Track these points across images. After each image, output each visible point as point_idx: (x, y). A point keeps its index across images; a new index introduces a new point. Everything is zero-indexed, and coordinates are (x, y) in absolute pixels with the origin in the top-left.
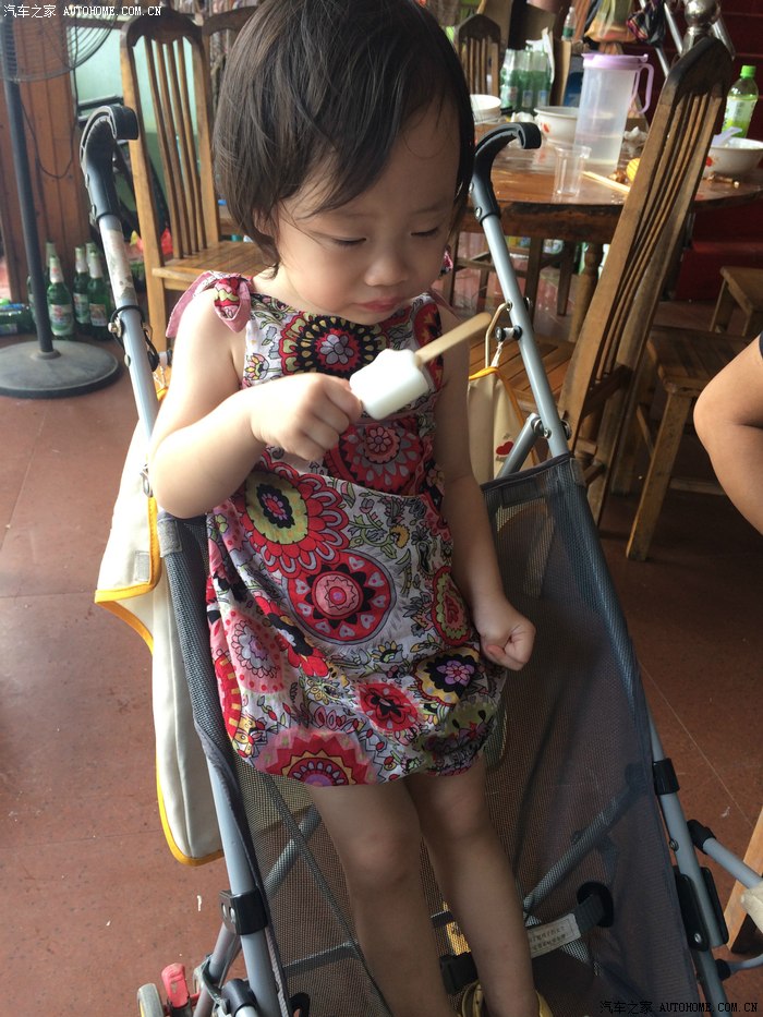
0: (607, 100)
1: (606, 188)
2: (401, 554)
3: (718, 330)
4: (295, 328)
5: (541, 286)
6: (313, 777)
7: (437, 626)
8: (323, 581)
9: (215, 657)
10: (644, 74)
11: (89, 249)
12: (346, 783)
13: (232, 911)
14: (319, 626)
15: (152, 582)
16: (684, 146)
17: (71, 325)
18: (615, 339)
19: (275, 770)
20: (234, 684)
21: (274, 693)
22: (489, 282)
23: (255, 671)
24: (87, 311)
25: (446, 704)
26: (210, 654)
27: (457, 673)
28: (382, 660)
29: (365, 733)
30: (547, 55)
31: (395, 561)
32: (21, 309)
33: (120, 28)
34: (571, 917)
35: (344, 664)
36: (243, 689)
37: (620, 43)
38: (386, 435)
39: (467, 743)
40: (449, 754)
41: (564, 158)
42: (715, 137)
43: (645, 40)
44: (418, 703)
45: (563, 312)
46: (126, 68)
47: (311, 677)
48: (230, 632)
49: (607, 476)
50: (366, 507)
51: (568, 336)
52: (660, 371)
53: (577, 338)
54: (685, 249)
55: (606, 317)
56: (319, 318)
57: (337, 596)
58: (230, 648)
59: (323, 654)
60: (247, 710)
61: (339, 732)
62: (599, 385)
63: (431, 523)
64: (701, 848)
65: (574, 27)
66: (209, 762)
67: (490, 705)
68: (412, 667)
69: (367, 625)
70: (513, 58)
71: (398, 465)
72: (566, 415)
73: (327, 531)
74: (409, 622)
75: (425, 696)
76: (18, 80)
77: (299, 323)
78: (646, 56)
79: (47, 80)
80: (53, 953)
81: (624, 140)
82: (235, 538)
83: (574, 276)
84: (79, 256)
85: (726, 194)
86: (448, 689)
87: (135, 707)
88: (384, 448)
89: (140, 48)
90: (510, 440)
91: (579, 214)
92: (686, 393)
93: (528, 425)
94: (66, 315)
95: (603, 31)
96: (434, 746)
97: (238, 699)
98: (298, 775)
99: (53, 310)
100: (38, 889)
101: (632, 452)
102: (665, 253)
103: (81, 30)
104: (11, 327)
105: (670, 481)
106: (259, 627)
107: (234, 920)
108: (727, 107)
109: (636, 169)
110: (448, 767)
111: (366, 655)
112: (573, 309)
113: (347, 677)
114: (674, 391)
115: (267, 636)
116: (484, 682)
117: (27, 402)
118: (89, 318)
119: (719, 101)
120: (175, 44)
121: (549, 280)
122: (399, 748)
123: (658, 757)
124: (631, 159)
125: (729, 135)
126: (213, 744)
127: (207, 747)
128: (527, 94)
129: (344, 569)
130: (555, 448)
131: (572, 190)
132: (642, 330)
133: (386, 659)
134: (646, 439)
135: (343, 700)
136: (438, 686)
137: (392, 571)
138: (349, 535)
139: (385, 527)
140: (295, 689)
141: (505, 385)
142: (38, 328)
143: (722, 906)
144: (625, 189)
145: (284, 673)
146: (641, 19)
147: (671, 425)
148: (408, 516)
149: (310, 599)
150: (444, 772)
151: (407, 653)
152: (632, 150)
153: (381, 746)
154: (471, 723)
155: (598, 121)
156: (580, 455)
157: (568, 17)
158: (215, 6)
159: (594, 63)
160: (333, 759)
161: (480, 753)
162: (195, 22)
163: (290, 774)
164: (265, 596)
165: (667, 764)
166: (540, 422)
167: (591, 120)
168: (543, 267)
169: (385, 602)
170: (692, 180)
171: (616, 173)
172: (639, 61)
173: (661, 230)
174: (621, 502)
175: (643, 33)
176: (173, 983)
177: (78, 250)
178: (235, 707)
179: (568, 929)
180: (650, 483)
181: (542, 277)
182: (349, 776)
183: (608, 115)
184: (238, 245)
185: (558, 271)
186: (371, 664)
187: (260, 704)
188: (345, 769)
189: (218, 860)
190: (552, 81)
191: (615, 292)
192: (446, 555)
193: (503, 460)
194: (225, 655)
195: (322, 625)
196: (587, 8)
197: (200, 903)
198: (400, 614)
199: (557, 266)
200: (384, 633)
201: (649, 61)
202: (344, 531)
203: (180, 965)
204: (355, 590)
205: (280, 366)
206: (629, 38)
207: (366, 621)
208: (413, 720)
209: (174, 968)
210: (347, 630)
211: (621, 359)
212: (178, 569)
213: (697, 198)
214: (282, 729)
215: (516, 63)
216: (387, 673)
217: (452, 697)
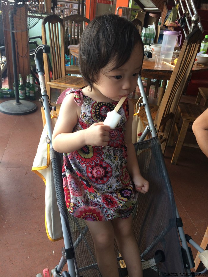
0: (169, 42)
1: (169, 66)
2: (116, 163)
3: (197, 104)
5: (150, 90)
6: (88, 219)
8: (96, 168)
9: (64, 187)
10: (179, 36)
11: (30, 76)
12: (97, 221)
13: (65, 253)
14: (93, 180)
15: (47, 166)
17: (25, 96)
19: (79, 217)
20: (69, 194)
21: (80, 197)
23: (75, 191)
24: (29, 92)
25: (124, 201)
27: (127, 193)
29: (102, 208)
30: (154, 29)
31: (114, 164)
32: (11, 91)
33: (42, 18)
34: (153, 259)
35: (99, 190)
36: (72, 196)
37: (173, 27)
38: (115, 133)
39: (128, 211)
40: (123, 214)
41: (158, 58)
42: (198, 53)
43: (180, 26)
45: (156, 97)
46: (43, 30)
47: (90, 193)
48: (68, 180)
49: (166, 142)
50: (108, 150)
51: (157, 104)
52: (181, 114)
53: (160, 105)
54: (189, 81)
56: (100, 103)
57: (99, 173)
58: (69, 185)
59: (93, 187)
60: (72, 201)
61: (96, 207)
62: (165, 117)
63: (124, 155)
64: (188, 242)
65: (161, 22)
66: (60, 213)
68: (115, 191)
69: (105, 180)
70: (145, 30)
71: (117, 141)
72: (156, 125)
73: (98, 156)
75: (119, 199)
76: (14, 32)
78: (180, 32)
79: (21, 32)
80: (13, 264)
81: (174, 53)
82: (71, 156)
83: (159, 88)
84: (27, 78)
85: (200, 69)
86: (125, 197)
87: (38, 199)
88: (114, 136)
89: (47, 25)
90: (141, 132)
91: (161, 73)
92: (188, 121)
93: (146, 129)
94: (23, 93)
95: (169, 24)
96: (120, 212)
97: (70, 198)
98: (85, 218)
99: (20, 92)
100: (10, 247)
101: (173, 136)
102: (183, 84)
103: (31, 18)
104: (8, 96)
105: (183, 143)
106: (76, 179)
107: (65, 255)
108: (201, 46)
109: (177, 61)
110: (123, 217)
112: (158, 96)
113: (99, 193)
114: (185, 120)
115: (78, 181)
117: (12, 116)
118: (29, 94)
119: (199, 45)
120: (56, 24)
121: (152, 89)
122: (112, 212)
123: (178, 217)
124: (176, 58)
125: (201, 53)
126: (62, 209)
127: (60, 209)
128: (148, 39)
129: (101, 166)
130: (153, 135)
131: (159, 66)
132: (177, 103)
133: (109, 189)
134: (177, 132)
135: (98, 199)
136: (122, 197)
137: (113, 167)
138: (103, 157)
139: (113, 155)
140: (85, 196)
141: (140, 117)
142: (16, 96)
143: (194, 259)
144: (174, 66)
145: (82, 191)
146: (179, 21)
147: (184, 129)
148: (118, 153)
149: (92, 172)
150: (122, 218)
151: (115, 188)
152: (175, 56)
153: (106, 212)
154: (130, 206)
155: (167, 48)
156: (159, 136)
157: (160, 20)
158: (66, 13)
159: (166, 33)
160: (94, 214)
162: (61, 17)
163: (83, 218)
165: (180, 219)
166: (150, 128)
168: (151, 85)
169: (110, 175)
170: (191, 65)
171: (171, 62)
172: (178, 33)
174: (170, 149)
175: (179, 24)
176: (46, 273)
177: (27, 76)
178: (69, 200)
179: (152, 262)
180: (178, 144)
181: (151, 87)
182: (98, 219)
183: (169, 46)
184: (70, 77)
185: (155, 86)
186: (106, 190)
187: (76, 199)
188: (97, 217)
190: (155, 36)
191: (170, 93)
192: (126, 163)
193: (139, 137)
194: (67, 186)
196: (165, 18)
197: (53, 252)
198: (113, 178)
199: (155, 85)
200: (109, 183)
202: (102, 156)
203: (48, 269)
204: (103, 172)
205: (90, 116)
206: (176, 26)
208: (116, 205)
209: (46, 270)
210: (100, 181)
211: (171, 111)
212: (55, 162)
213: (192, 70)
214: (81, 206)
215: (145, 31)
216: (109, 193)
217: (126, 199)
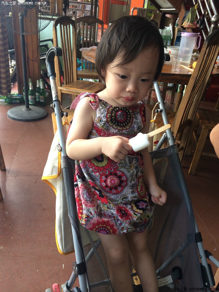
0: (188, 45)
1: (187, 70)
2: (132, 172)
3: (217, 110)
4: (110, 109)
5: (166, 95)
6: (101, 232)
7: (138, 192)
9: (76, 197)
10: (198, 38)
11: (40, 81)
12: (111, 234)
13: (76, 268)
15: (58, 175)
16: (209, 59)
17: (34, 101)
18: (188, 112)
19: (91, 229)
20: (81, 204)
21: (92, 208)
22: (152, 94)
23: (87, 201)
24: (39, 98)
25: (139, 213)
26: (75, 196)
27: (143, 205)
28: (123, 200)
29: (116, 220)
30: (171, 31)
31: (130, 173)
32: (21, 96)
33: (53, 20)
34: (170, 276)
35: (112, 200)
36: (84, 206)
37: (192, 28)
39: (143, 225)
40: (139, 227)
41: (175, 61)
43: (199, 27)
44: (132, 213)
45: (172, 103)
46: (54, 32)
47: (103, 203)
48: (81, 190)
49: (184, 150)
51: (174, 110)
52: (200, 121)
53: (177, 111)
54: (208, 86)
55: (185, 106)
56: (116, 107)
57: (113, 182)
58: (81, 194)
59: (107, 197)
60: (84, 212)
61: (109, 219)
62: (183, 125)
63: (140, 164)
64: (208, 258)
65: (179, 23)
66: (72, 225)
67: (151, 214)
68: (130, 203)
70: (161, 32)
72: (173, 132)
73: (113, 164)
74: (131, 190)
75: (134, 211)
76: (24, 34)
77: (111, 108)
78: (199, 33)
79: (32, 34)
80: (22, 278)
81: (192, 56)
82: (84, 165)
83: (176, 93)
84: (38, 82)
86: (140, 209)
87: (47, 209)
89: (58, 27)
90: (158, 140)
91: (179, 77)
92: (207, 128)
93: (163, 136)
94: (33, 98)
95: (187, 25)
96: (135, 225)
97: (82, 209)
98: (98, 231)
99: (30, 97)
100: (18, 260)
101: (191, 144)
102: (202, 89)
103: (41, 20)
104: (18, 101)
105: (202, 152)
106: (88, 189)
107: (77, 270)
109: (195, 65)
110: (138, 231)
111: (118, 198)
112: (175, 102)
113: (113, 204)
114: (204, 127)
115: (91, 191)
116: (149, 208)
117: (21, 122)
118: (39, 100)
120: (68, 26)
121: (169, 94)
122: (126, 225)
123: (197, 232)
124: (194, 61)
126: (73, 221)
127: (71, 221)
130: (171, 143)
131: (177, 70)
132: (195, 109)
133: (124, 200)
134: (195, 140)
135: (112, 211)
136: (137, 209)
137: (128, 176)
139: (128, 164)
140: (98, 206)
141: (157, 125)
142: (25, 102)
144: (192, 70)
145: (95, 202)
146: (198, 22)
147: (203, 137)
148: (134, 162)
151: (130, 199)
152: (194, 59)
153: (121, 224)
154: (145, 219)
156: (176, 144)
157: (177, 21)
158: (78, 14)
159: (184, 35)
160: (107, 227)
161: (147, 227)
162: (72, 19)
163: (96, 230)
164: (91, 181)
165: (199, 234)
166: (167, 136)
167: (183, 50)
168: (167, 90)
169: (125, 184)
170: (211, 68)
171: (189, 65)
172: (197, 34)
173: (202, 81)
174: (188, 158)
175: (198, 26)
176: (55, 289)
177: (37, 81)
178: (81, 211)
179: (169, 280)
180: (196, 153)
181: (167, 93)
182: (112, 232)
183: (188, 49)
184: (82, 81)
186: (120, 201)
187: (88, 210)
188: (111, 230)
189: (73, 253)
190: (172, 38)
191: (188, 99)
192: (142, 173)
193: (156, 145)
194: (79, 196)
195: (107, 189)
196: (182, 19)
197: (63, 266)
198: (129, 188)
199: (171, 90)
200: (124, 193)
201: (200, 35)
202: (117, 164)
203: (58, 284)
204: (118, 181)
205: (106, 121)
206: (194, 27)
207: (119, 189)
209: (56, 284)
210: (114, 191)
211: (189, 117)
212: (66, 172)
213: (212, 73)
214: (94, 218)
216: (123, 204)
217: (141, 212)
